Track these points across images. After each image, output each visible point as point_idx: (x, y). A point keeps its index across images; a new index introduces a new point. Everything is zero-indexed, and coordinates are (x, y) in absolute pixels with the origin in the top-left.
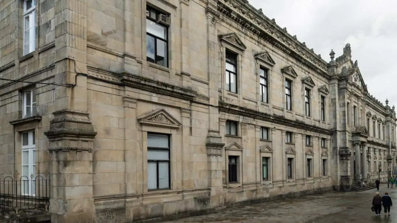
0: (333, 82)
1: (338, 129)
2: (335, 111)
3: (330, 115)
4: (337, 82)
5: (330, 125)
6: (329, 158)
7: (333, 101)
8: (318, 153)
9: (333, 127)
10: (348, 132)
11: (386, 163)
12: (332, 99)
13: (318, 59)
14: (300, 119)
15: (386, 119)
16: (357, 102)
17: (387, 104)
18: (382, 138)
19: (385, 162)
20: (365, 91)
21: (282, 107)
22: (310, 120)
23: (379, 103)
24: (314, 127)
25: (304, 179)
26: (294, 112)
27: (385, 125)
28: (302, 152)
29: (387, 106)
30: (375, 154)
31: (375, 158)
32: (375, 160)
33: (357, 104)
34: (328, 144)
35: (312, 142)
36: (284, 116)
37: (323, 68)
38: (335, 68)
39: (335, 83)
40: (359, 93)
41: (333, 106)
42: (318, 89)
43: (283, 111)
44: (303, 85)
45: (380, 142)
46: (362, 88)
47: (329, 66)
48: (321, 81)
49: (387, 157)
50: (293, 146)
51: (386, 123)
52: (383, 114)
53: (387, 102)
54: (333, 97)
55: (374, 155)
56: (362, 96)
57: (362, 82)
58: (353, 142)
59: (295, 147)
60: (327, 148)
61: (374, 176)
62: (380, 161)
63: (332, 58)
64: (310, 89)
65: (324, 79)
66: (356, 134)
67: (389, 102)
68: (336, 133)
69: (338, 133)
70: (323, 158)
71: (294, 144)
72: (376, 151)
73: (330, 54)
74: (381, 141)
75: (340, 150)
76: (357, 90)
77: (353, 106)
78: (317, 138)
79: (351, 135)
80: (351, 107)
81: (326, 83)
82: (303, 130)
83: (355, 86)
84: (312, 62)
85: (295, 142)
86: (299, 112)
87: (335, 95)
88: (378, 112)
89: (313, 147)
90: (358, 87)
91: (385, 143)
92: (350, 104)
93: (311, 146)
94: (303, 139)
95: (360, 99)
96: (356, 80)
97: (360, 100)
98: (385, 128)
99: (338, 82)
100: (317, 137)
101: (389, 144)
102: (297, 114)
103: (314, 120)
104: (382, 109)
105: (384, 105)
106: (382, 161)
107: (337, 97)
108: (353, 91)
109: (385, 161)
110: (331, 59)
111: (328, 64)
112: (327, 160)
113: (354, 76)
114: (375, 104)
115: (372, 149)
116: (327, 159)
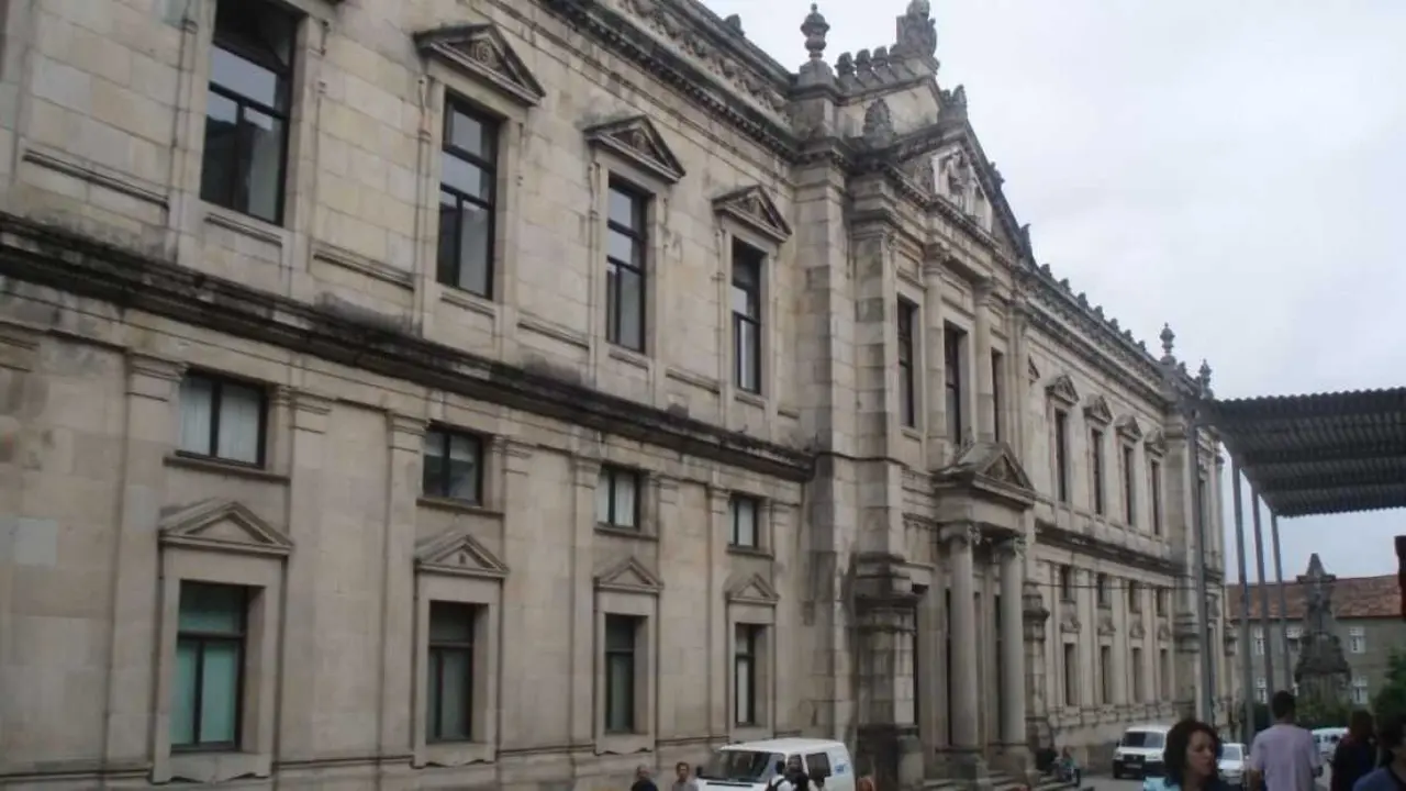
0: (813, 174)
1: (841, 442)
2: (826, 339)
3: (797, 360)
4: (837, 179)
5: (794, 417)
6: (784, 617)
7: (815, 282)
8: (701, 584)
9: (812, 434)
10: (905, 467)
11: (1171, 654)
12: (808, 272)
13: (726, 38)
14: (562, 357)
15: (1166, 425)
16: (970, 309)
17: (1168, 347)
18: (1144, 520)
19: (1163, 652)
20: (1020, 256)
21: (403, 259)
22: (641, 374)
23: (1125, 341)
24: (676, 417)
25: (570, 747)
26: (507, 309)
27: (1159, 455)
28: (566, 573)
29: (1169, 361)
30: (1102, 603)
31: (1106, 628)
32: (1106, 641)
33: (971, 317)
34: (782, 533)
35: (657, 514)
36: (416, 321)
37: (754, 93)
38: (828, 106)
39: (825, 183)
40: (978, 261)
41: (811, 311)
42: (715, 202)
43: (411, 289)
44: (593, 156)
45: (1136, 542)
46: (1000, 234)
47: (793, 89)
48: (737, 161)
49: (1176, 624)
50: (493, 524)
51: (1162, 445)
52: (1148, 397)
53: (1167, 337)
54: (814, 262)
55: (1095, 610)
56: (1001, 275)
57: (995, 208)
58: (940, 526)
59: (502, 535)
60: (771, 558)
61: (1094, 725)
62: (1137, 643)
63: (816, 47)
64: (653, 190)
65: (754, 151)
66: (954, 483)
67: (1174, 342)
68: (829, 472)
69: (843, 470)
70: (741, 614)
71: (500, 516)
72: (1111, 588)
73: (804, 28)
74: (1143, 540)
75: (853, 568)
76: (968, 245)
77: (941, 325)
78: (695, 493)
79: (926, 487)
80: (932, 330)
81: (775, 176)
82: (577, 430)
83: (948, 217)
84: (674, 47)
85: (503, 502)
86: (549, 316)
87: (824, 246)
88: (1121, 383)
89: (656, 540)
90: (967, 227)
91: (1158, 550)
92: (922, 311)
93: (647, 539)
94: (575, 484)
95: (983, 290)
96: (954, 186)
97: (987, 298)
98: (1162, 470)
99: (848, 181)
100: (689, 481)
101: (1184, 554)
102: (529, 320)
103: (670, 375)
104: (1143, 374)
105: (1156, 351)
106: (1149, 646)
107: (837, 259)
108: (937, 239)
109: (1163, 645)
110: (807, 53)
111: (793, 78)
112: (769, 630)
113: (943, 163)
114: (1100, 343)
115: (1083, 579)
116: (773, 625)
